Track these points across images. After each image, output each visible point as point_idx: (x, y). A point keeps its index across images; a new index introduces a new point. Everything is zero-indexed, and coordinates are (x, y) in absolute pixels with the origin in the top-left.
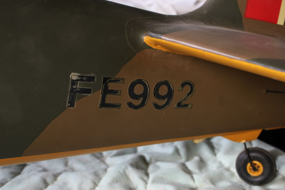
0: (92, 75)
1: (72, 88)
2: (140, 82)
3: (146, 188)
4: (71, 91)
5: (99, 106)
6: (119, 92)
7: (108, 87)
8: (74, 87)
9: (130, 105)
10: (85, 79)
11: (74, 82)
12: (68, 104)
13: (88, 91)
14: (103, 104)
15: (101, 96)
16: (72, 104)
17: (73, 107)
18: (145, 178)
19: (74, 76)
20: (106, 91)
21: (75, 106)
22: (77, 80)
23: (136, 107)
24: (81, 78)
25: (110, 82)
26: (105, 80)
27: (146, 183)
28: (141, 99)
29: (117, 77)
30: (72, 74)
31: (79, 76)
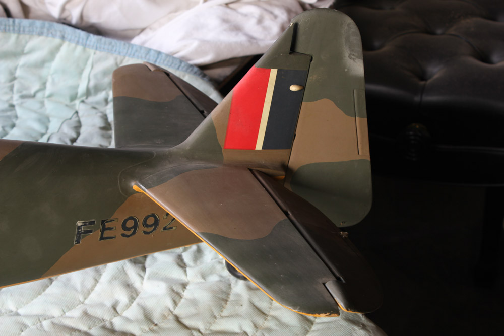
0: (93, 220)
1: (78, 231)
2: (131, 218)
3: (142, 283)
4: (77, 234)
5: (99, 239)
6: (114, 228)
7: (105, 226)
8: (80, 230)
9: (123, 235)
10: (87, 223)
11: (79, 227)
12: (75, 242)
13: (90, 231)
14: (102, 238)
15: (100, 233)
16: (78, 242)
17: (79, 243)
18: (142, 273)
19: (79, 223)
20: (104, 229)
21: (81, 243)
22: (82, 226)
23: (128, 236)
24: (85, 224)
25: (106, 222)
26: (103, 222)
27: (142, 278)
28: (133, 230)
29: (112, 218)
30: (78, 222)
31: (83, 223)
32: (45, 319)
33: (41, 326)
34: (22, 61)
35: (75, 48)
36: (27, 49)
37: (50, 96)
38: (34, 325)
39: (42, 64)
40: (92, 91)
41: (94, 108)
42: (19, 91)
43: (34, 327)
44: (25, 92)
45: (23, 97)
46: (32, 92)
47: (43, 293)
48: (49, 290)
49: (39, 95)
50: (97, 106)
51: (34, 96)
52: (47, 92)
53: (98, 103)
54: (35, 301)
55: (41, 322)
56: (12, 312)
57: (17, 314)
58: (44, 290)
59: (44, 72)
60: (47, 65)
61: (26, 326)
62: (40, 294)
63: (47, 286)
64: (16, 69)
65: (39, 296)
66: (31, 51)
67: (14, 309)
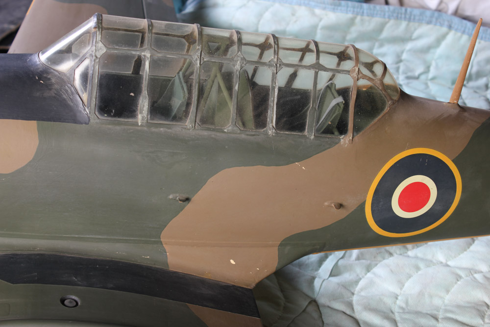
32: (476, 273)
33: (474, 278)
34: (409, 46)
35: (460, 37)
36: (415, 35)
37: (433, 79)
38: (467, 276)
39: (427, 49)
40: (474, 77)
41: (475, 92)
42: (404, 73)
43: (468, 278)
44: (410, 74)
45: (408, 78)
46: (417, 74)
47: (468, 250)
48: (473, 248)
49: (423, 77)
50: (478, 91)
51: (417, 78)
52: (431, 75)
53: (478, 88)
54: (462, 255)
55: (472, 275)
56: (442, 263)
57: (448, 266)
58: (469, 248)
59: (429, 57)
60: (432, 51)
61: (460, 277)
62: (465, 250)
63: (471, 245)
64: (402, 52)
65: (465, 252)
66: (419, 37)
67: (444, 261)
